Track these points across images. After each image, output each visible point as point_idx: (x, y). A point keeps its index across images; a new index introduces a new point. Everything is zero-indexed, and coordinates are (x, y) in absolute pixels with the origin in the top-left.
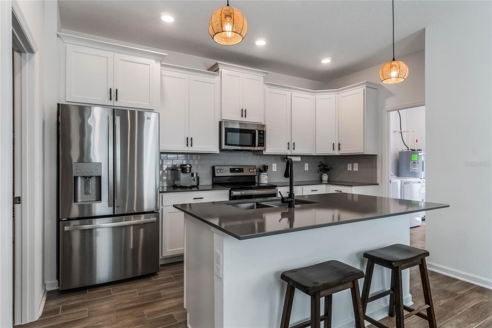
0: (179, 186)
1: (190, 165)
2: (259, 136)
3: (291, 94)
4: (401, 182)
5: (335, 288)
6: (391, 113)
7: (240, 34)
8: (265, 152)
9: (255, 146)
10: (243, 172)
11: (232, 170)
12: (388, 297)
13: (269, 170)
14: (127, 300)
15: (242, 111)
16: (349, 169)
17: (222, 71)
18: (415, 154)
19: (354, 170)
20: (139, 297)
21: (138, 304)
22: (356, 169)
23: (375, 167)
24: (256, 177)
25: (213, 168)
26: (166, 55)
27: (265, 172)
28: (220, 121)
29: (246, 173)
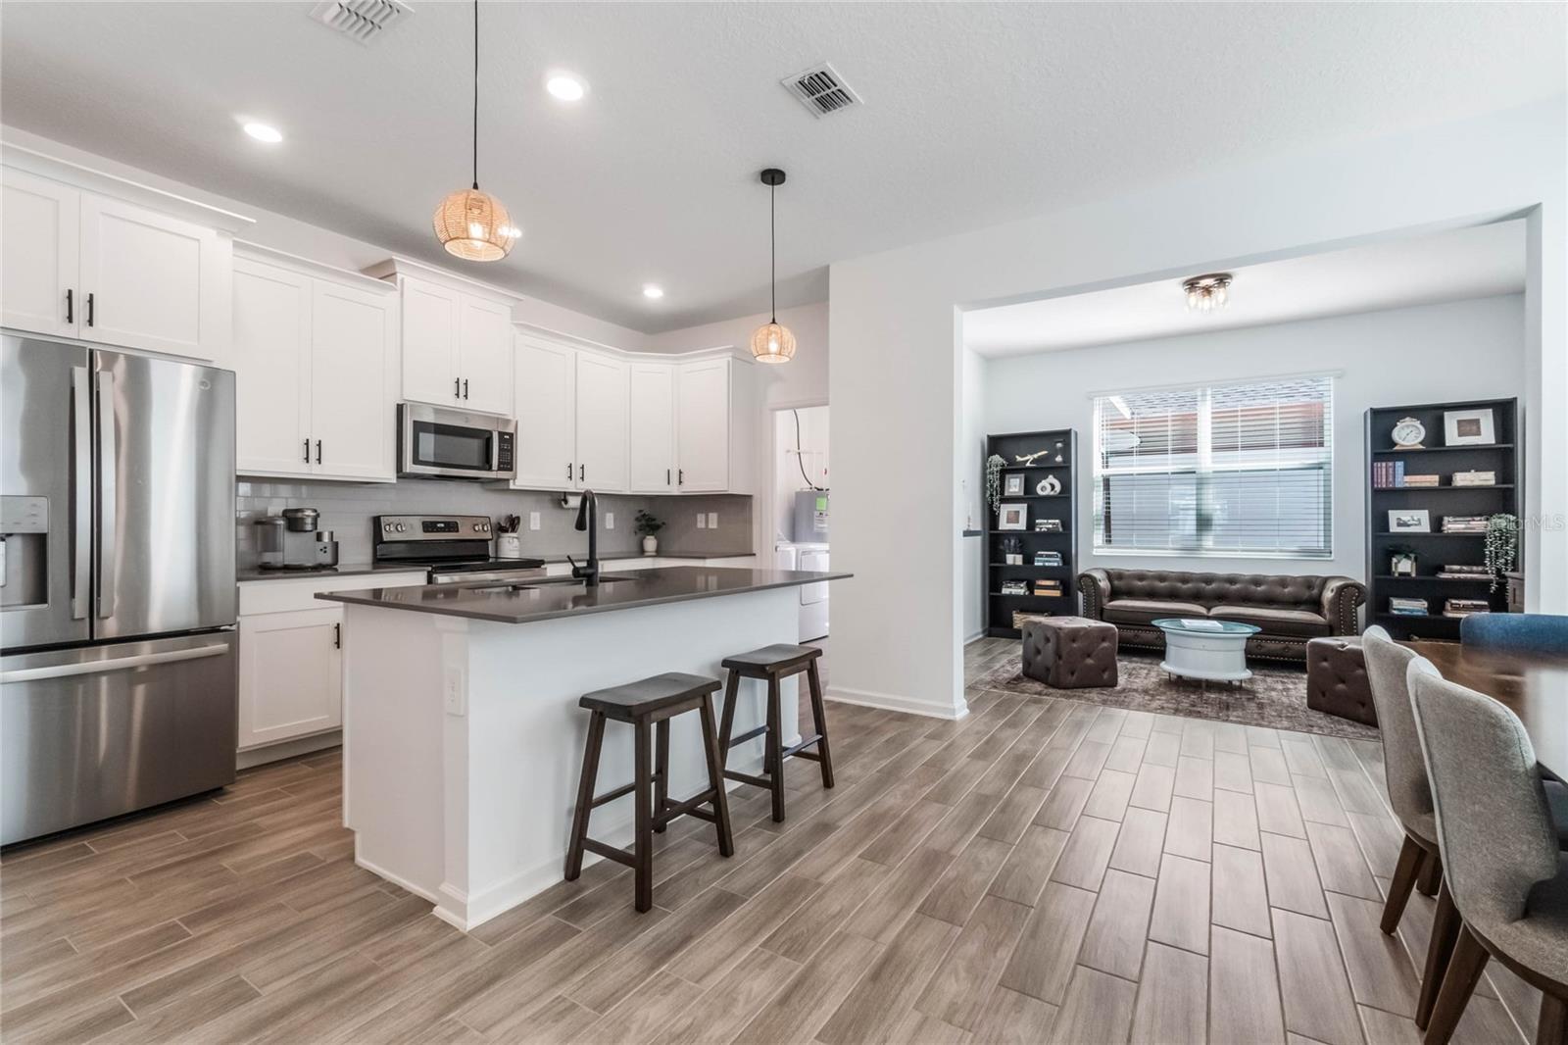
0: (279, 565)
1: (315, 511)
2: (500, 446)
3: (576, 354)
4: (797, 551)
5: (676, 708)
6: (779, 413)
7: (502, 248)
8: (514, 484)
9: (490, 469)
10: (458, 531)
11: (429, 527)
12: (763, 737)
13: (521, 527)
14: (160, 851)
15: (458, 382)
16: (701, 525)
17: (405, 280)
18: (823, 496)
19: (710, 526)
20: (187, 843)
21: (194, 854)
22: (713, 525)
23: (749, 521)
24: (490, 542)
25: (376, 522)
26: (252, 223)
27: (513, 531)
28: (398, 405)
29: (464, 533)
